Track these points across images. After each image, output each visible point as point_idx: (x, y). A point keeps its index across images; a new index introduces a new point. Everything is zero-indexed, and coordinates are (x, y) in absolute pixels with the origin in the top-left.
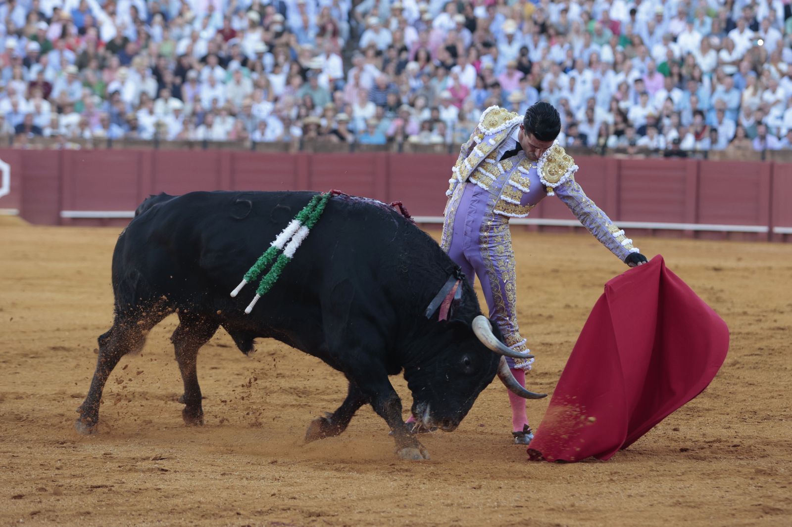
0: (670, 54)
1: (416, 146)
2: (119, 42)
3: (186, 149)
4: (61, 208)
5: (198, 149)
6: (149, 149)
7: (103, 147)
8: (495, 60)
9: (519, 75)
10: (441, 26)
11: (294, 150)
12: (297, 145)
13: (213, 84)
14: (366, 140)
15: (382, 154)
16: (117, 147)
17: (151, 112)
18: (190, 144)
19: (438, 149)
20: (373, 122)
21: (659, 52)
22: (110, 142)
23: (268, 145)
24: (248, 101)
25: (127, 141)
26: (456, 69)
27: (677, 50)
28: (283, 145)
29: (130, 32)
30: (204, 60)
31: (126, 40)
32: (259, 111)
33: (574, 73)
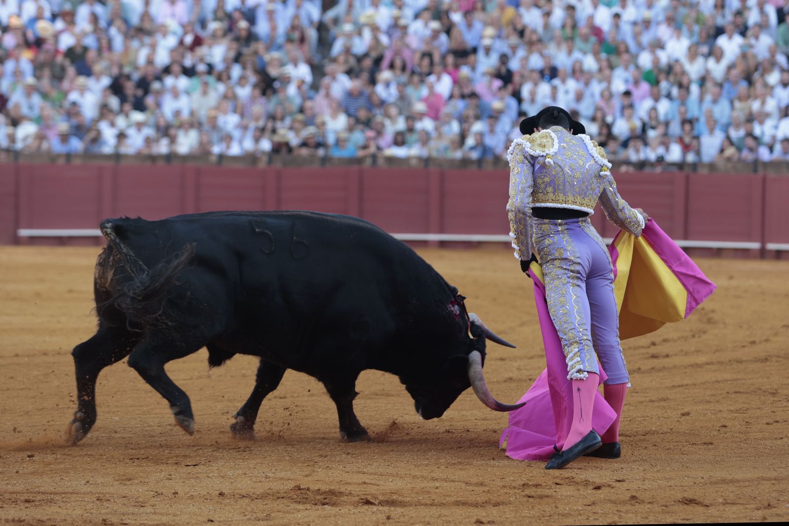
0: (656, 62)
1: (391, 160)
2: (79, 50)
3: (148, 163)
4: (18, 226)
5: (161, 163)
6: (110, 163)
7: (61, 161)
8: (473, 68)
9: (498, 83)
10: (416, 33)
11: (262, 164)
12: (265, 159)
13: (176, 94)
14: (337, 153)
15: (355, 168)
16: (77, 162)
17: (113, 124)
18: (153, 158)
19: (414, 162)
20: (344, 135)
21: (645, 60)
22: (69, 156)
23: (235, 158)
24: (213, 113)
25: (87, 154)
26: (432, 78)
27: (664, 57)
28: (251, 158)
29: (90, 41)
30: (167, 70)
31: (86, 49)
32: (225, 123)
33: (556, 82)
